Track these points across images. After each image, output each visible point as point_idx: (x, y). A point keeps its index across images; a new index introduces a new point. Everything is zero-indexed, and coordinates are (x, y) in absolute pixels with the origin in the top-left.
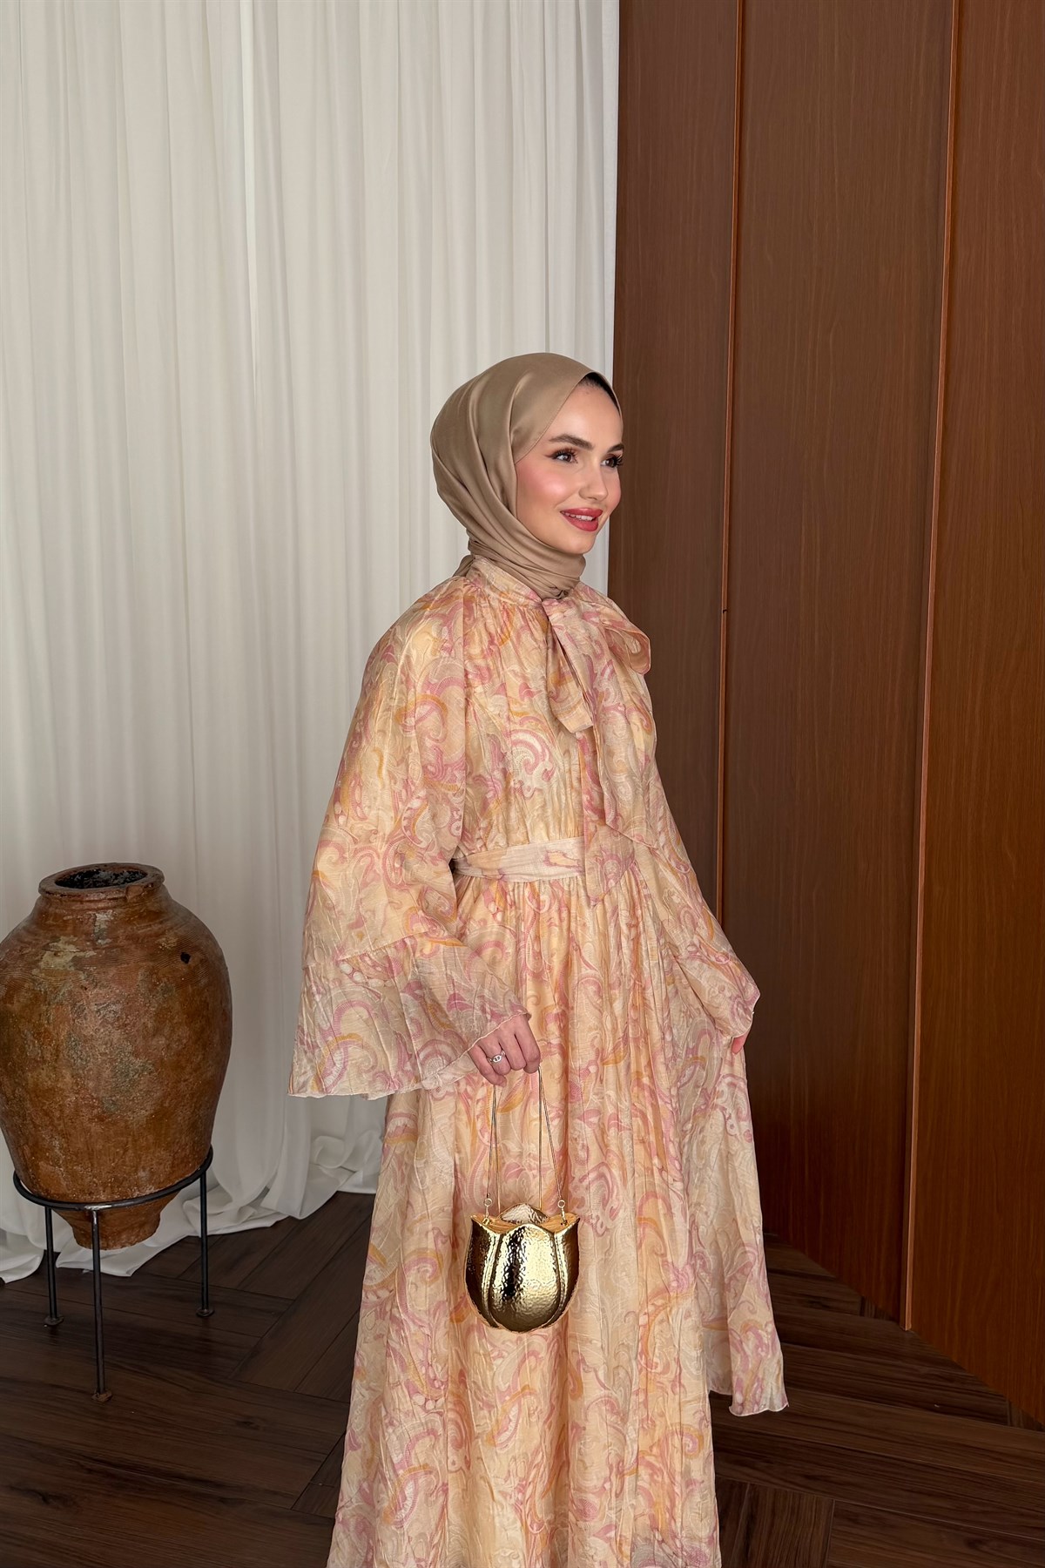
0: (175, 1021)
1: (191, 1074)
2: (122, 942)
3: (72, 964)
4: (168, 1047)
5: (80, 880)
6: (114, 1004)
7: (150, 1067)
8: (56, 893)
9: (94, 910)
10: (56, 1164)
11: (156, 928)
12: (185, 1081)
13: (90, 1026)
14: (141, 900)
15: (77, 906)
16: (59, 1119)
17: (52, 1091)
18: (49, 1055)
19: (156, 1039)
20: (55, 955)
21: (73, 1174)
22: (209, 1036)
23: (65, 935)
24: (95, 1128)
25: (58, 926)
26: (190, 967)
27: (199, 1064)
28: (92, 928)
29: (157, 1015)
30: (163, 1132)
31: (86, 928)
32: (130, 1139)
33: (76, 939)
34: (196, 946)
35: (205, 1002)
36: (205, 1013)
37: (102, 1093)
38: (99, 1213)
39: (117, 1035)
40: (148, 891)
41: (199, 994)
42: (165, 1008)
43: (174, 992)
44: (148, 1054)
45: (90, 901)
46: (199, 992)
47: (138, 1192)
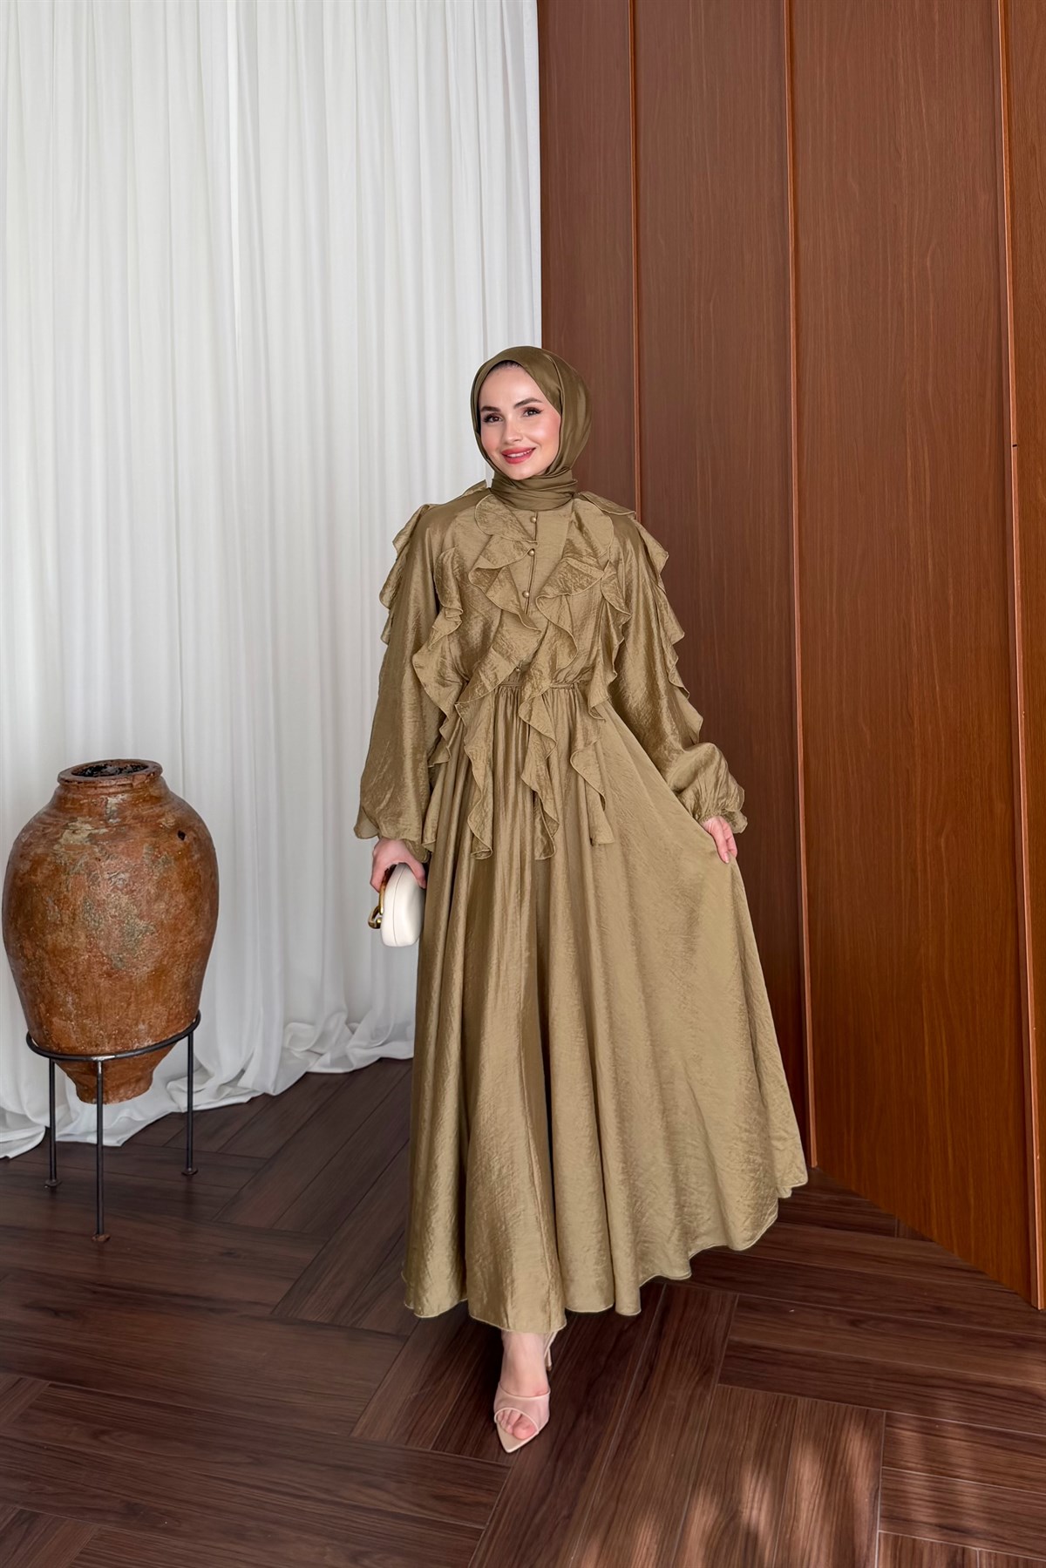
2: (129, 821)
3: (87, 840)
4: (167, 910)
5: (95, 770)
6: (123, 873)
7: (152, 928)
8: (74, 781)
9: (106, 794)
10: (69, 1019)
11: (157, 810)
12: (181, 942)
13: (103, 892)
14: (144, 787)
15: (91, 792)
16: (73, 976)
17: (68, 950)
18: (67, 919)
19: (157, 904)
20: (74, 832)
21: (83, 1028)
23: (81, 816)
24: (104, 983)
25: (75, 809)
26: (185, 843)
28: (105, 809)
29: (158, 882)
30: (161, 988)
31: (99, 809)
32: (133, 994)
33: (91, 819)
34: (190, 827)
35: (198, 874)
36: (197, 883)
37: (111, 952)
38: (102, 1062)
39: (125, 899)
40: (148, 780)
41: (193, 867)
42: (165, 878)
43: (173, 864)
44: (150, 917)
45: (102, 787)
46: (193, 865)
47: (137, 1044)
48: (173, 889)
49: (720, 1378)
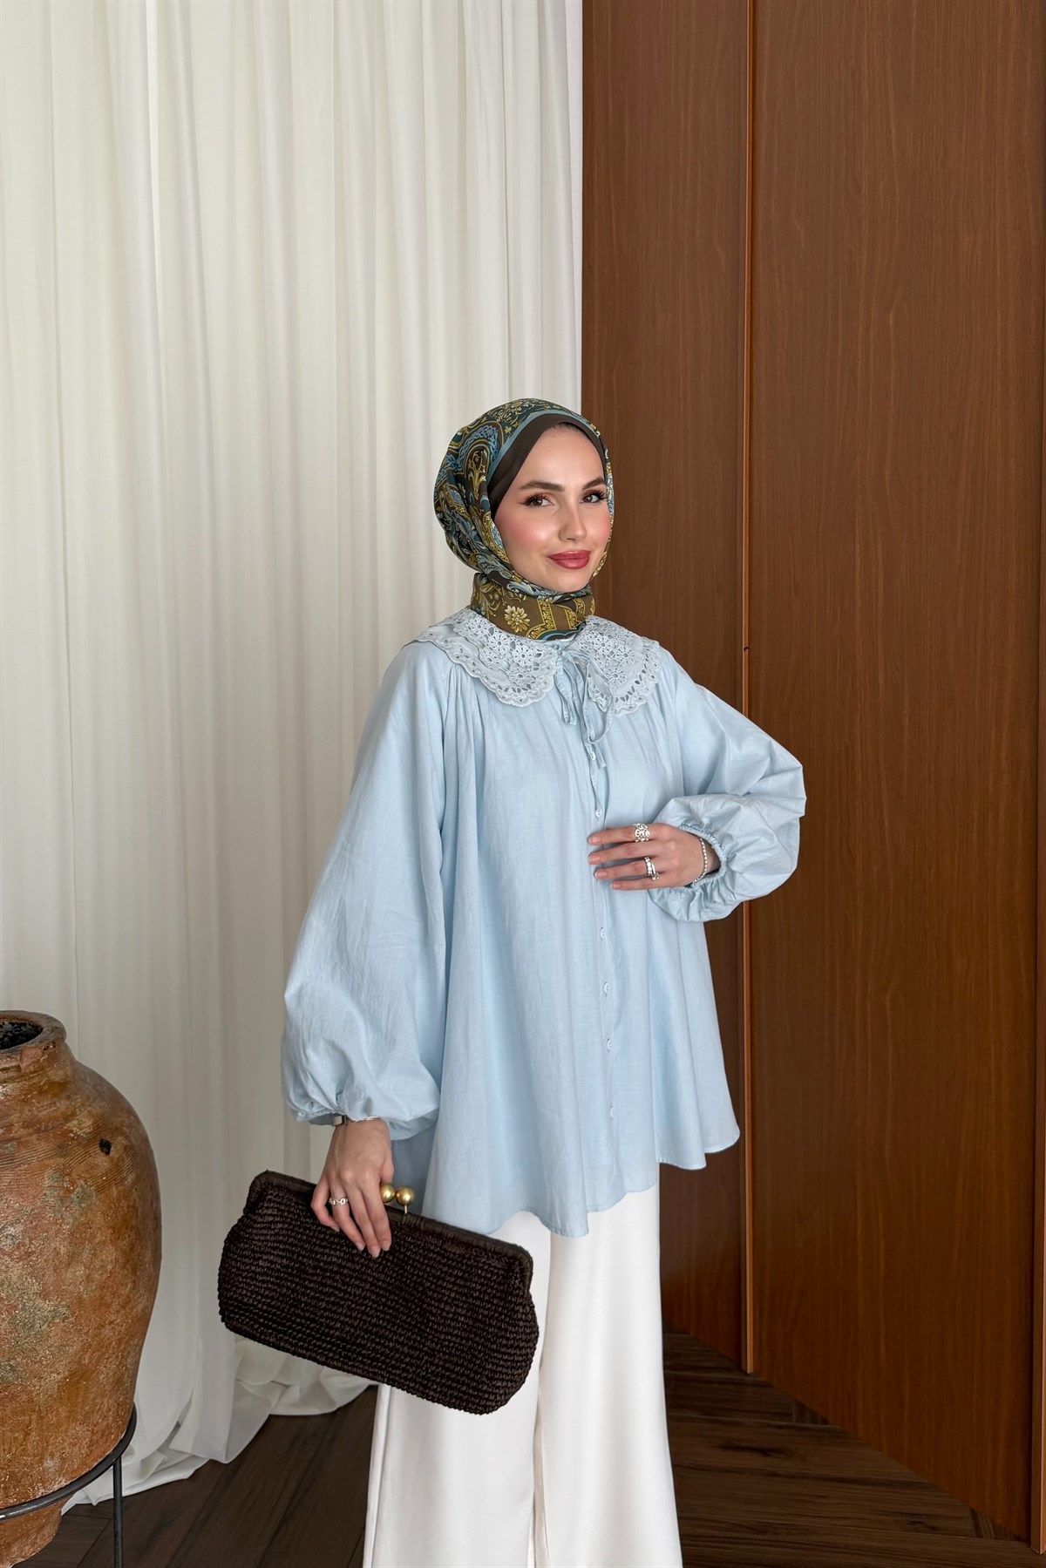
0: (97, 1240)
1: (118, 1312)
2: (18, 1131)
4: (88, 1278)
7: (64, 1310)
11: (63, 1106)
12: (110, 1323)
14: (39, 1068)
19: (71, 1270)
22: (138, 1255)
26: (112, 1160)
27: (127, 1297)
29: (72, 1234)
30: (80, 1399)
32: (34, 1416)
34: (116, 1128)
35: (133, 1207)
36: (134, 1222)
39: (16, 1269)
40: (46, 1056)
41: (125, 1198)
42: (83, 1224)
43: (94, 1198)
46: (125, 1194)
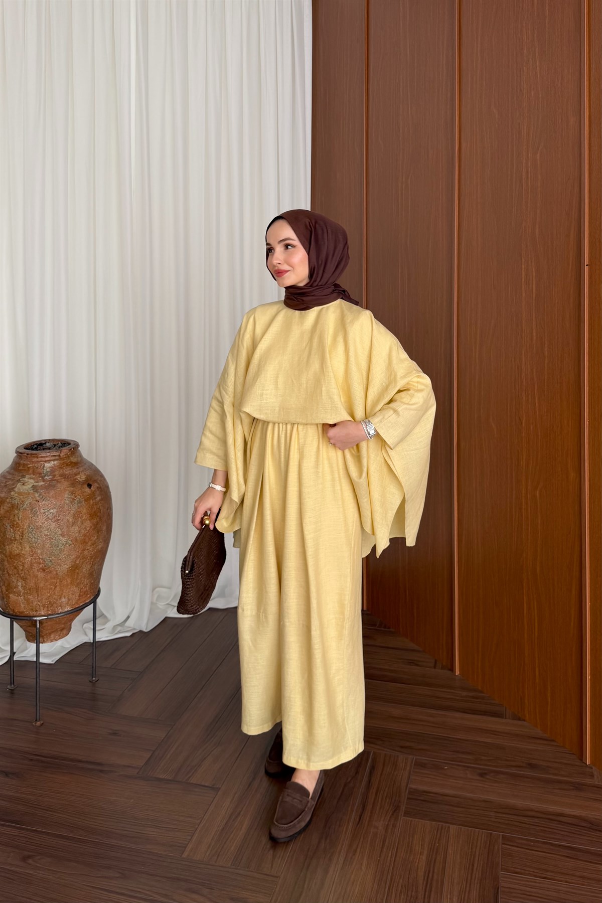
1: (91, 546)
2: (57, 478)
3: (31, 489)
4: (79, 531)
5: (38, 446)
6: (52, 509)
7: (70, 542)
8: (25, 453)
9: (43, 461)
10: (19, 595)
11: (75, 471)
12: (88, 550)
13: (40, 520)
14: (68, 457)
15: (35, 460)
16: (22, 570)
17: (18, 555)
18: (18, 536)
19: (73, 527)
20: (23, 484)
21: (28, 600)
22: (100, 527)
23: (28, 474)
24: (41, 575)
25: (25, 470)
26: (92, 491)
27: (95, 541)
28: (43, 470)
29: (74, 515)
30: (75, 577)
31: (39, 470)
32: (58, 581)
33: (34, 476)
34: (95, 480)
35: (99, 508)
36: (99, 514)
37: (44, 556)
38: (40, 621)
39: (53, 525)
40: (70, 453)
41: (96, 505)
42: (78, 512)
43: (83, 503)
44: (69, 536)
45: (42, 457)
46: (96, 504)
47: (61, 610)
48: (83, 518)
49: (405, 813)
